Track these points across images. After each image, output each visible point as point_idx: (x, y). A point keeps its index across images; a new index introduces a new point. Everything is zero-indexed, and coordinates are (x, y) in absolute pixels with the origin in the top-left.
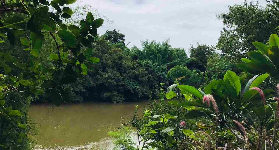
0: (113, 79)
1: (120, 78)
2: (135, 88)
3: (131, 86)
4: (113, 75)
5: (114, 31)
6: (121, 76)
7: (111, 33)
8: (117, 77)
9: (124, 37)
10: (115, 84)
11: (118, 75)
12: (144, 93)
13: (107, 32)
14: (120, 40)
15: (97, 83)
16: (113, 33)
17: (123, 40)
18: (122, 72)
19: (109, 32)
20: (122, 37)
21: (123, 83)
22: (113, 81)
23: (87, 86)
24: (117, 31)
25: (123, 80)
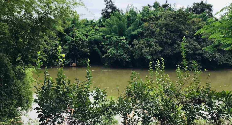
0: (190, 48)
1: (197, 47)
2: (213, 57)
3: (210, 55)
4: (190, 44)
5: (202, 2)
6: (199, 44)
7: (198, 4)
8: (195, 46)
9: (212, 7)
10: (192, 52)
11: (195, 44)
12: (225, 62)
13: (194, 5)
14: (207, 11)
15: (174, 51)
16: (200, 4)
17: (211, 10)
18: (200, 41)
19: (196, 4)
20: (209, 7)
21: (200, 52)
22: (190, 50)
23: (165, 55)
24: (204, 2)
25: (201, 49)
